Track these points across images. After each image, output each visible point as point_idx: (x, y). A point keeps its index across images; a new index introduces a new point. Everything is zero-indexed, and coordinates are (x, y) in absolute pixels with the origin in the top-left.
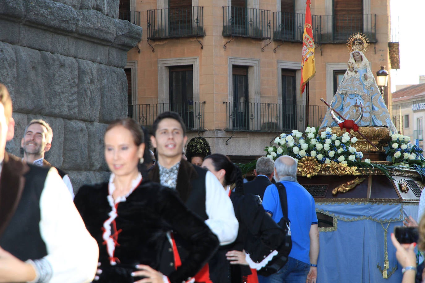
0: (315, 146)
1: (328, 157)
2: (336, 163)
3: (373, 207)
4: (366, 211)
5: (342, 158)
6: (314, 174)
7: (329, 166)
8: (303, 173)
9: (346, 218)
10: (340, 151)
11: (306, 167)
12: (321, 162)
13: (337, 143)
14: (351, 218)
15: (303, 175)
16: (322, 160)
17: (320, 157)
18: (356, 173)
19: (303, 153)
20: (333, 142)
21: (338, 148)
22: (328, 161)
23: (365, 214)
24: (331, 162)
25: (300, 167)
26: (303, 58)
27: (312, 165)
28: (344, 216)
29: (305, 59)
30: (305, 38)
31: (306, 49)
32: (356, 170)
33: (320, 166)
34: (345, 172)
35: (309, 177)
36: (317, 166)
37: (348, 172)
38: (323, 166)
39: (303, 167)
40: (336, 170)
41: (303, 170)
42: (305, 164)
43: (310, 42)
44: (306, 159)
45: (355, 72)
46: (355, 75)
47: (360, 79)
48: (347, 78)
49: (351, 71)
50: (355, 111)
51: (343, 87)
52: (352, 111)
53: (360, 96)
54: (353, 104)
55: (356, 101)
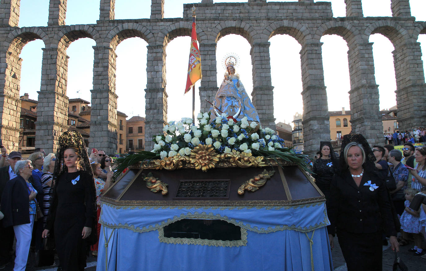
0: (210, 132)
1: (227, 145)
2: (238, 152)
3: (297, 212)
4: (288, 217)
5: (244, 146)
6: (211, 166)
7: (229, 156)
8: (196, 165)
9: (260, 229)
10: (240, 137)
11: (201, 158)
12: (219, 151)
13: (236, 129)
14: (266, 229)
15: (197, 168)
16: (220, 148)
17: (218, 144)
18: (262, 165)
19: (196, 141)
20: (231, 127)
21: (238, 134)
22: (227, 150)
23: (287, 223)
24: (231, 151)
25: (193, 158)
26: (191, 65)
27: (208, 155)
28: (257, 225)
29: (193, 66)
30: (192, 50)
31: (194, 58)
32: (263, 161)
33: (218, 156)
34: (249, 163)
35: (204, 171)
36: (215, 156)
37: (253, 163)
38: (223, 156)
39: (197, 158)
40: (239, 161)
41: (197, 162)
42: (199, 154)
43: (197, 53)
44: (201, 148)
45: (230, 80)
46: (231, 83)
47: (234, 86)
48: (224, 85)
49: (227, 80)
50: (232, 110)
51: (221, 92)
52: (230, 110)
53: (235, 98)
54: (230, 104)
55: (232, 102)
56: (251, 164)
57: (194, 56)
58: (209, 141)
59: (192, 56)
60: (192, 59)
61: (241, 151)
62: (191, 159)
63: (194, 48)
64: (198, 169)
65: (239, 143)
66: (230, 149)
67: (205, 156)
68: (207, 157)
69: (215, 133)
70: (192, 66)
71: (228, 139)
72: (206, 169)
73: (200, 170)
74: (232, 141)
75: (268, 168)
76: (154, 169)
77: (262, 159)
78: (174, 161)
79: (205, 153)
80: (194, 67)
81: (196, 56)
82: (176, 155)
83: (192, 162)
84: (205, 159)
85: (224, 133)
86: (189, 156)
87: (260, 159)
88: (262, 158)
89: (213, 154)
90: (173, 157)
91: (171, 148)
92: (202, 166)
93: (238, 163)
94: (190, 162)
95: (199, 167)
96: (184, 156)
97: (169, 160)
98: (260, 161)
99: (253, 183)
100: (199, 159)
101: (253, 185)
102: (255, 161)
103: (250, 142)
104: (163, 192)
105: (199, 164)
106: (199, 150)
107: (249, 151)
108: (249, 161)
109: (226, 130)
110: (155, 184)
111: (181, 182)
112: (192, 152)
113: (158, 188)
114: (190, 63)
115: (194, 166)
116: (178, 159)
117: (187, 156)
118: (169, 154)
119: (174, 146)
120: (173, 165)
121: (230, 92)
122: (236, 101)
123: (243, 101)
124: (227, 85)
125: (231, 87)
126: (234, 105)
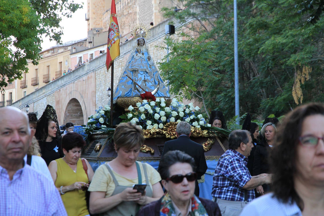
5: (195, 124)
18: (206, 135)
21: (189, 115)
25: (165, 130)
28: (210, 171)
29: (113, 42)
30: (112, 24)
31: (114, 34)
32: (207, 133)
37: (201, 135)
39: (168, 130)
40: (194, 133)
41: (167, 133)
42: (170, 128)
43: (117, 28)
44: (171, 124)
45: (142, 54)
46: (143, 57)
47: (146, 60)
48: (137, 58)
49: (140, 53)
50: (144, 84)
51: (135, 65)
52: (143, 85)
53: (147, 73)
54: (143, 79)
55: (145, 76)
56: (200, 135)
58: (172, 120)
59: (112, 31)
61: (194, 127)
62: (163, 131)
63: (115, 24)
65: (192, 121)
67: (174, 129)
69: (175, 113)
71: (185, 118)
73: (169, 139)
74: (188, 119)
75: (211, 138)
77: (207, 132)
78: (152, 132)
79: (174, 127)
81: (116, 32)
82: (153, 128)
83: (164, 133)
85: (182, 114)
86: (162, 129)
87: (205, 132)
88: (206, 131)
90: (150, 130)
91: (147, 124)
92: (171, 136)
93: (193, 134)
94: (162, 133)
95: (169, 136)
96: (159, 129)
97: (147, 132)
98: (205, 133)
99: (205, 146)
100: (170, 131)
101: (206, 147)
102: (203, 133)
103: (198, 120)
104: (152, 152)
105: (169, 135)
106: (169, 125)
107: (199, 127)
108: (199, 133)
109: (183, 112)
110: (144, 147)
111: (158, 146)
112: (165, 126)
113: (147, 150)
114: (110, 38)
115: (165, 136)
116: (154, 131)
117: (161, 129)
118: (148, 128)
119: (149, 122)
120: (150, 135)
121: (144, 67)
122: (148, 76)
123: (153, 75)
124: (140, 58)
125: (143, 61)
126: (146, 79)
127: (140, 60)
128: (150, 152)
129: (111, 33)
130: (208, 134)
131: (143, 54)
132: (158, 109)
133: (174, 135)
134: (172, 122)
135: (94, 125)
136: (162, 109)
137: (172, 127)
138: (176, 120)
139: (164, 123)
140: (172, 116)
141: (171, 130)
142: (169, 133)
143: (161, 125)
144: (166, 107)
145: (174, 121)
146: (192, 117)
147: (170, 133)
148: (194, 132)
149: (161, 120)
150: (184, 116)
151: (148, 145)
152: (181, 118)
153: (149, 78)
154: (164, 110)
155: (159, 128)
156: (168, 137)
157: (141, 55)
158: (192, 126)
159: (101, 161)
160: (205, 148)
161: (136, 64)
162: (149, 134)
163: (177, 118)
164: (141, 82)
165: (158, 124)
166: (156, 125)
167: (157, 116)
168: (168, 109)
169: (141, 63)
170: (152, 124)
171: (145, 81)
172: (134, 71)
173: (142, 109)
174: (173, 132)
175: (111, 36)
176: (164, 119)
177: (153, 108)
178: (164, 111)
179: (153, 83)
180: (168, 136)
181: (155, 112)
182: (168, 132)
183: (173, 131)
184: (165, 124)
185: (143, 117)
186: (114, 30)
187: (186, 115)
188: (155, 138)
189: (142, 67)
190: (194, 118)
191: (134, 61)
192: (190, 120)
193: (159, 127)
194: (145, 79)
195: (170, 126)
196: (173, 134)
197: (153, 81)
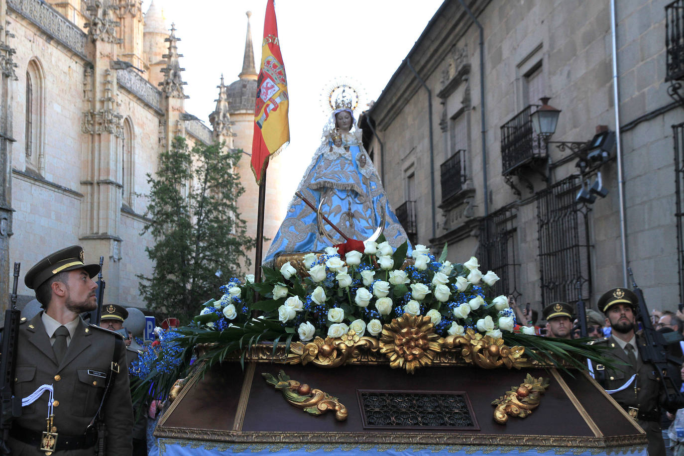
0: (408, 288)
1: (454, 319)
2: (478, 335)
6: (424, 361)
7: (462, 340)
8: (393, 358)
10: (475, 304)
15: (393, 364)
17: (435, 317)
18: (521, 364)
21: (468, 296)
24: (465, 332)
25: (386, 343)
26: (264, 103)
27: (424, 337)
29: (272, 106)
30: (268, 62)
31: (273, 87)
32: (523, 356)
33: (440, 341)
34: (498, 360)
35: (410, 371)
36: (434, 340)
37: (505, 360)
38: (450, 340)
39: (397, 342)
40: (480, 355)
41: (394, 351)
42: (403, 335)
43: (280, 73)
44: (408, 322)
45: (345, 148)
46: (347, 155)
47: (353, 163)
48: (331, 158)
49: (339, 146)
50: (348, 223)
51: (324, 175)
52: (345, 225)
53: (356, 194)
54: (345, 209)
55: (350, 204)
56: (501, 362)
57: (273, 80)
58: (412, 308)
59: (268, 80)
60: (267, 89)
61: (483, 333)
62: (381, 345)
63: (274, 61)
64: (395, 366)
65: (477, 314)
66: (462, 329)
67: (417, 340)
68: (421, 342)
69: (420, 290)
70: (268, 105)
71: (453, 306)
72: (413, 367)
73: (400, 370)
74: (461, 310)
75: (536, 372)
76: (284, 363)
77: (522, 352)
78: (343, 346)
79: (417, 333)
80: (274, 110)
81: (277, 81)
82: (348, 335)
83: (383, 351)
84: (417, 346)
85: (442, 293)
86: (379, 337)
87: (517, 353)
88: (521, 349)
89: (429, 337)
90: (339, 338)
92: (406, 361)
93: (479, 357)
94: (379, 351)
95: (400, 361)
96: (366, 338)
97: (330, 345)
98: (518, 356)
99: (520, 400)
100: (402, 345)
101: (521, 404)
102: (510, 356)
103: (494, 314)
104: (341, 413)
105: (398, 357)
106: (401, 326)
107: (497, 334)
108: (498, 356)
109: (446, 287)
110: (312, 396)
111: (363, 395)
112: (387, 329)
113: (323, 407)
114: (263, 97)
115: (388, 360)
116: (352, 343)
117: (374, 337)
118: (332, 331)
119: (337, 313)
120: (338, 356)
121: (348, 178)
122: (358, 202)
123: (373, 202)
124: (338, 158)
125: (347, 165)
126: (352, 211)
127: (338, 162)
128: (331, 412)
129: (264, 84)
130: (525, 360)
131: (347, 148)
132: (368, 275)
133: (415, 358)
134: (412, 316)
135: (210, 325)
136: (382, 274)
137: (411, 333)
138: (424, 311)
139: (385, 320)
140: (412, 298)
141: (408, 342)
142: (401, 352)
143: (375, 326)
144: (393, 269)
145: (419, 313)
146: (476, 302)
147: (405, 352)
148: (481, 351)
149: (377, 311)
150: (451, 299)
151: (329, 391)
152: (440, 304)
153: (360, 208)
154: (389, 277)
155: (367, 333)
156: (396, 364)
157: (341, 150)
158: (477, 331)
159: (167, 440)
160: (520, 407)
161: (329, 171)
162: (335, 354)
163: (429, 302)
164: (338, 216)
165: (367, 320)
166: (358, 325)
167: (362, 296)
168: (399, 277)
169: (342, 169)
170: (347, 322)
171: (350, 215)
172: (323, 189)
173: (317, 273)
174: (413, 348)
175: (267, 92)
176: (384, 304)
177: (354, 272)
178: (388, 281)
179: (370, 221)
180: (398, 361)
181: (359, 283)
182: (397, 349)
183: (413, 344)
184: (389, 322)
185: (318, 295)
186: (274, 76)
187: (457, 297)
188: (354, 366)
189: (344, 181)
190: (481, 307)
191: (323, 164)
192: (468, 311)
193: (370, 330)
194: (350, 209)
195: (405, 330)
196: (414, 355)
197: (370, 218)
